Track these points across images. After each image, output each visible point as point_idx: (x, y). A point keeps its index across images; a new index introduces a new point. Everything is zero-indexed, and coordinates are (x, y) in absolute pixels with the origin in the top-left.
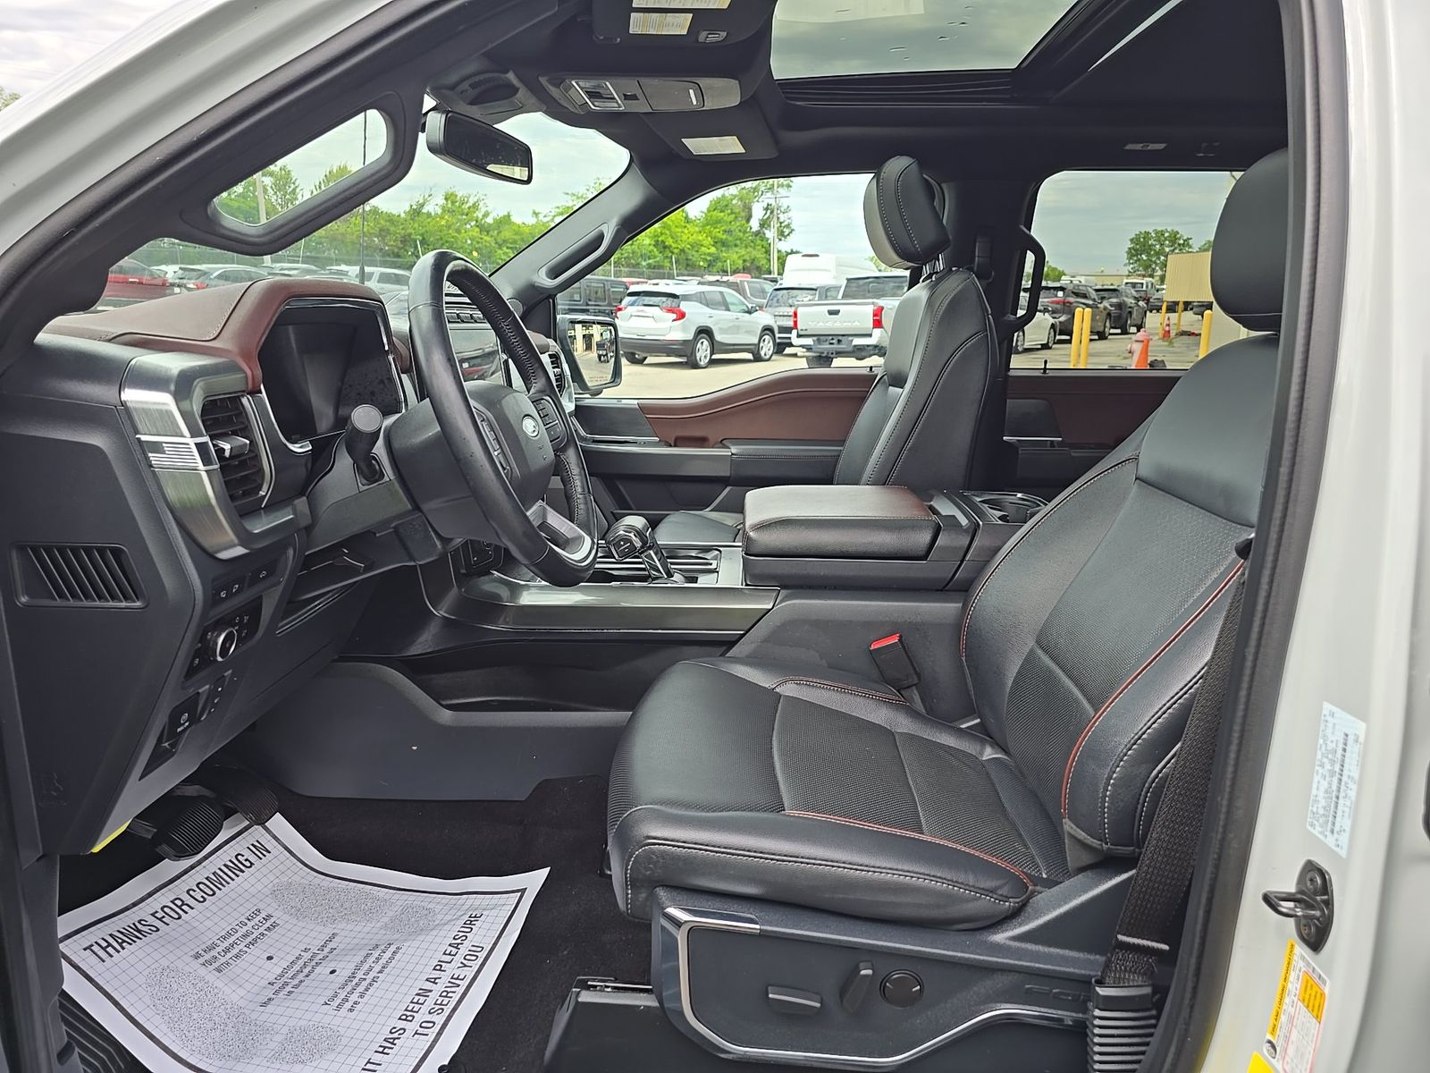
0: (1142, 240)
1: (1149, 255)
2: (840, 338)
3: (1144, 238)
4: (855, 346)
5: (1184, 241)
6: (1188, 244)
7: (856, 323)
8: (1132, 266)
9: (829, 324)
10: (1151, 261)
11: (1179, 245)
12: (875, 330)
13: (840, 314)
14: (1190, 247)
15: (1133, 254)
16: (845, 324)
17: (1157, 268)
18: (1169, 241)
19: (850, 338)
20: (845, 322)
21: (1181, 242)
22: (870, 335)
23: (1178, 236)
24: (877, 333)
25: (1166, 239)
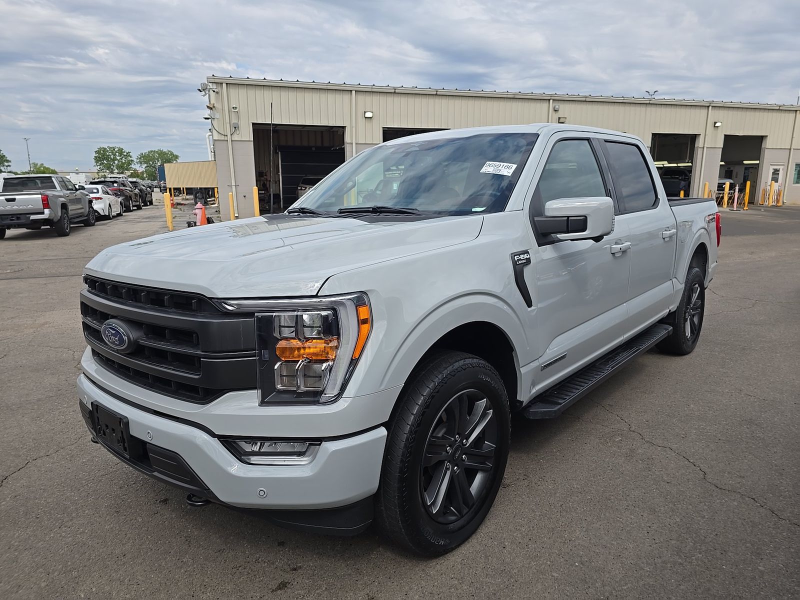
0: (102, 152)
1: (108, 160)
2: (18, 216)
3: (103, 151)
4: (32, 220)
5: (127, 153)
6: (129, 155)
7: (30, 206)
8: (99, 167)
9: (8, 208)
10: (110, 164)
11: (124, 155)
12: (45, 210)
13: (16, 201)
14: (131, 157)
15: (97, 159)
16: (21, 207)
17: (114, 168)
18: (119, 154)
19: (28, 216)
20: (21, 206)
21: (125, 154)
22: (43, 213)
23: (123, 151)
24: (47, 211)
25: (116, 152)
